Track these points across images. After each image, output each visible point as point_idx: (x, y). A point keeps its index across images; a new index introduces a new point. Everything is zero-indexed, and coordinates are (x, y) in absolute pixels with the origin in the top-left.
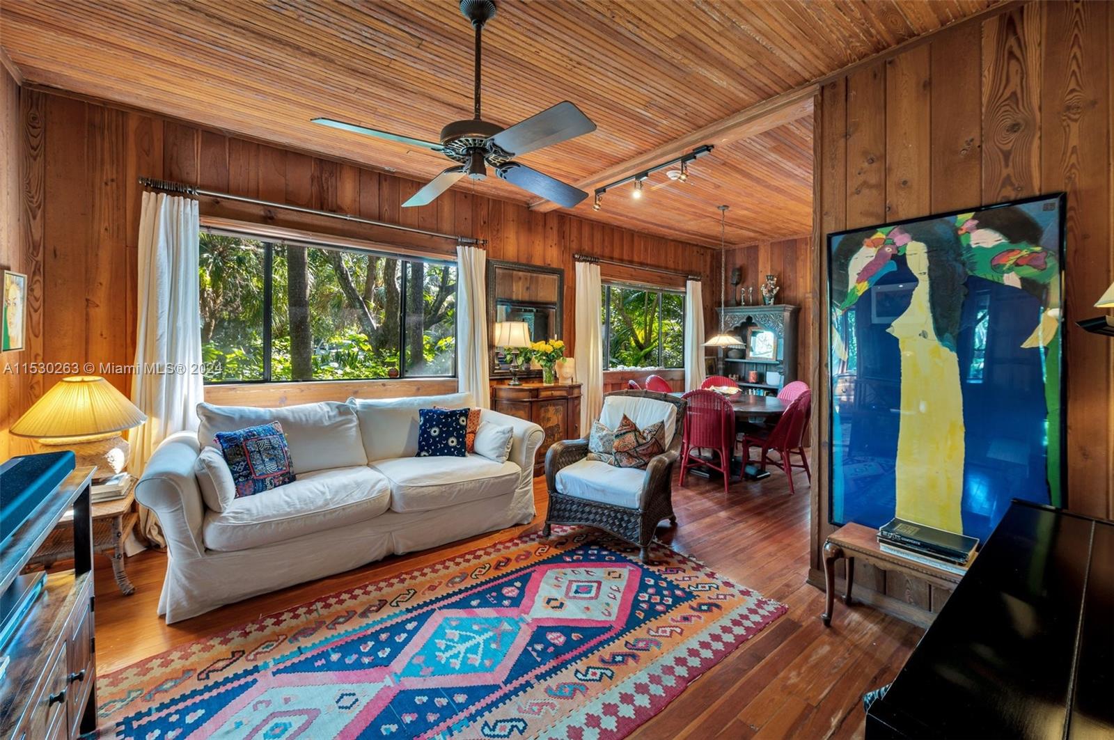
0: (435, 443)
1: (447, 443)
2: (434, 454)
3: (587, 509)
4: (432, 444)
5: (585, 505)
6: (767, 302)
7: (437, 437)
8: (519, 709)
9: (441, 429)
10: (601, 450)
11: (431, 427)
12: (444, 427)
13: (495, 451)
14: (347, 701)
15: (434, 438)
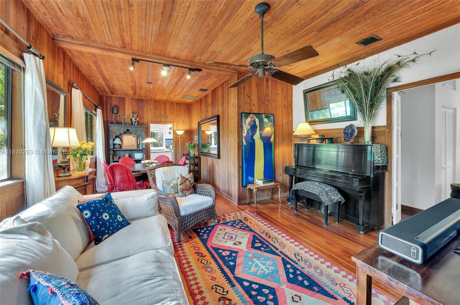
0: (111, 224)
1: (118, 220)
2: (113, 233)
3: (197, 216)
4: (110, 226)
5: (196, 214)
6: (133, 123)
7: (110, 219)
8: (291, 254)
9: (108, 213)
10: (174, 193)
11: (101, 214)
12: (109, 211)
13: (153, 210)
14: (297, 299)
15: (108, 221)
